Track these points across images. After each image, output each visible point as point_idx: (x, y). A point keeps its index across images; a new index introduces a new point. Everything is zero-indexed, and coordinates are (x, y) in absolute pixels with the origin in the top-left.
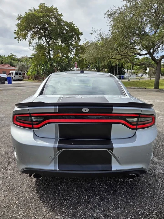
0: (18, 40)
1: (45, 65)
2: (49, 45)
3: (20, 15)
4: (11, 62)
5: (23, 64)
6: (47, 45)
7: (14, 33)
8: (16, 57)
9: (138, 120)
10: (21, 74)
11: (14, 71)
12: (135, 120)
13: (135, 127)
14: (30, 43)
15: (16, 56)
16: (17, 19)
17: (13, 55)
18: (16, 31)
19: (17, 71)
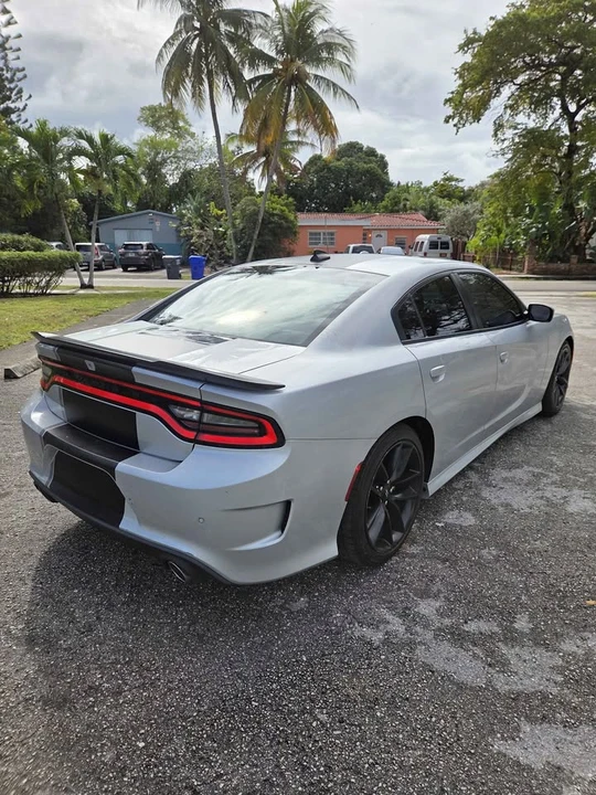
0: (455, 125)
1: (537, 210)
2: (572, 129)
3: (470, 32)
4: (432, 203)
5: (467, 211)
6: (565, 130)
7: (446, 101)
8: (460, 184)
9: (201, 416)
10: (448, 248)
11: (428, 236)
12: (195, 415)
13: (192, 435)
14: (499, 127)
15: (462, 180)
16: (461, 47)
17: (450, 179)
18: (452, 93)
19: (435, 237)
